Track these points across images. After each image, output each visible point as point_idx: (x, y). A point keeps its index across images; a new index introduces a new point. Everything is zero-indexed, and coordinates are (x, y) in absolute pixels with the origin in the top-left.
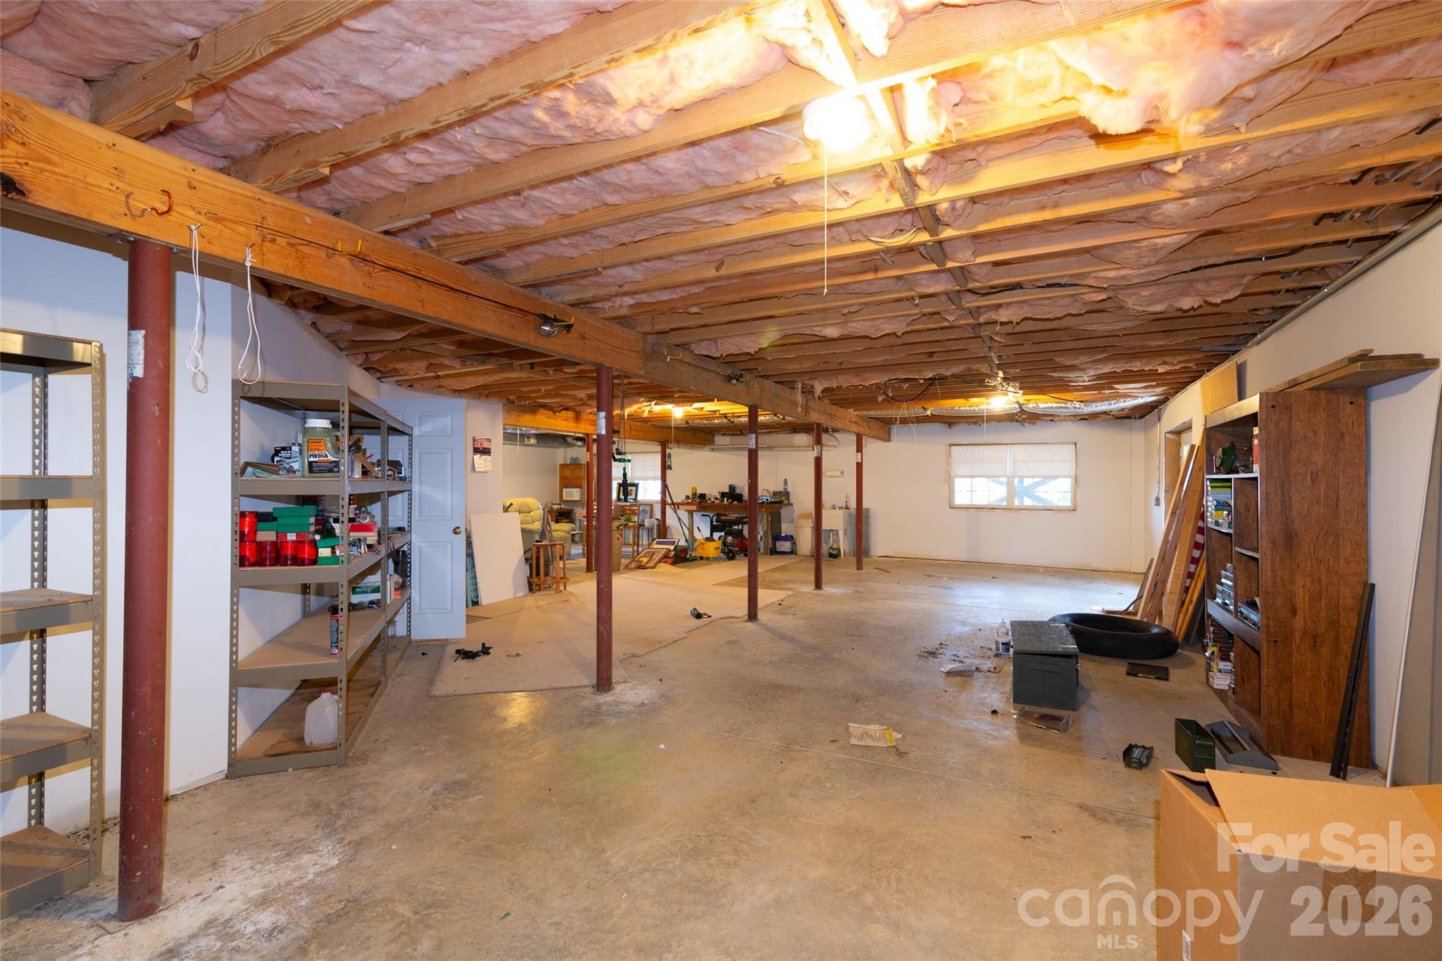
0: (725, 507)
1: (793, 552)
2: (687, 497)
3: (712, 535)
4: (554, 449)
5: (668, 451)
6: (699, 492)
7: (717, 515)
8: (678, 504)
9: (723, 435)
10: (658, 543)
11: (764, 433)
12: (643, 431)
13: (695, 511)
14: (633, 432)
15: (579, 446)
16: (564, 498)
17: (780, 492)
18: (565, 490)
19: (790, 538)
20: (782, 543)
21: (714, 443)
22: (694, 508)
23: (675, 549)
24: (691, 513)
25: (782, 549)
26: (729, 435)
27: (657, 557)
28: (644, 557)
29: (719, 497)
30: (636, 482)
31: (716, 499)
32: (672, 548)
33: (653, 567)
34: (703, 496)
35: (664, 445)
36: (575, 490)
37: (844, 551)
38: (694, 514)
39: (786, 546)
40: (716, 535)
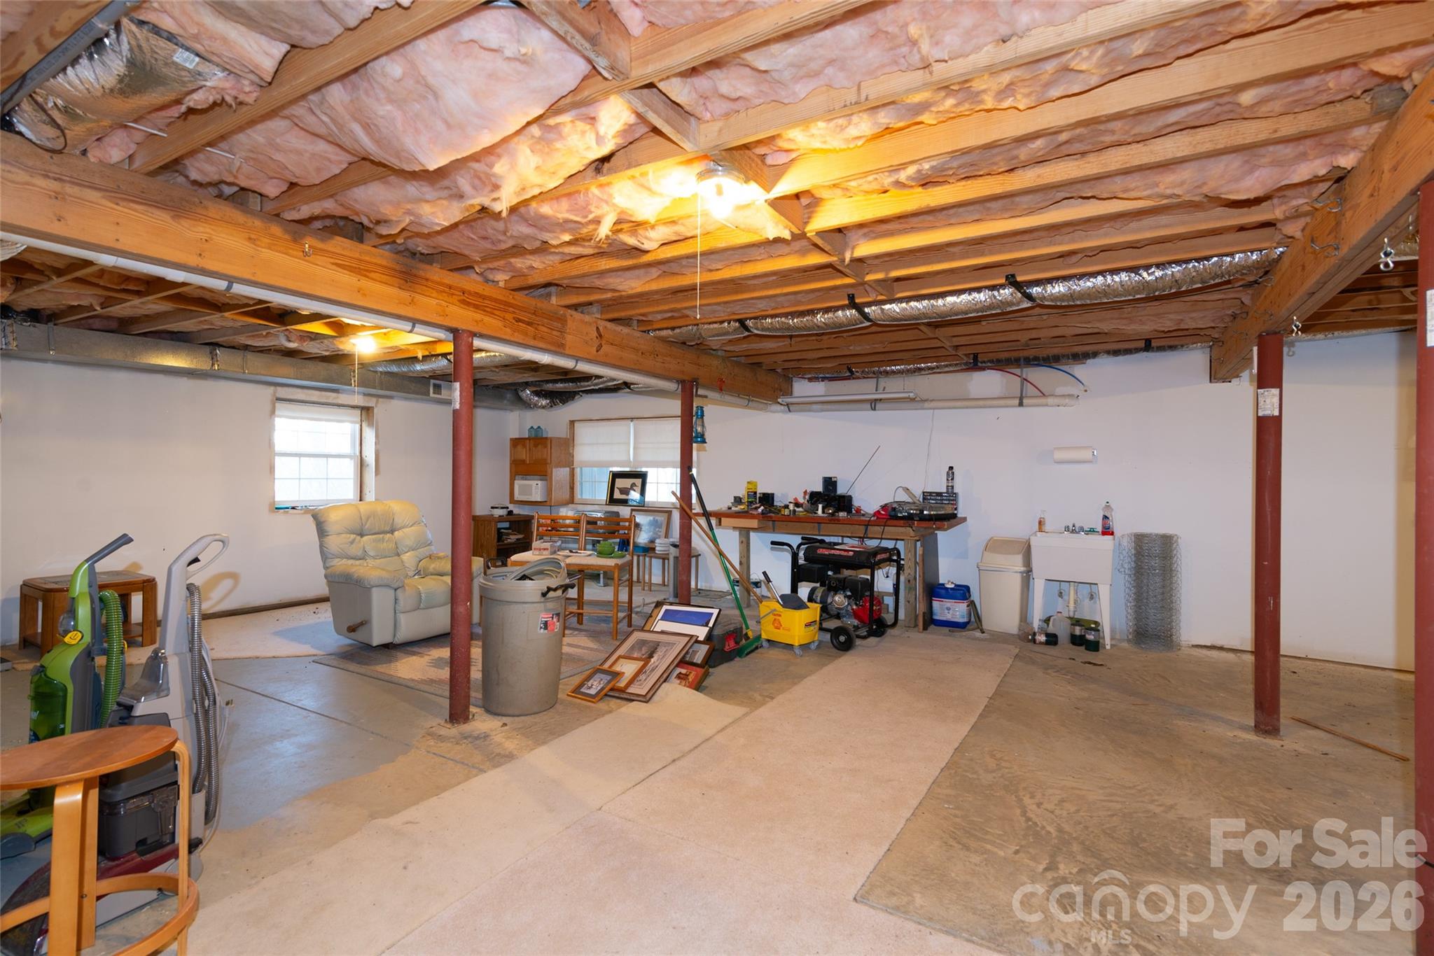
0: (819, 521)
1: (974, 621)
2: (738, 500)
3: (794, 589)
4: (502, 413)
5: (697, 403)
6: (761, 490)
7: (806, 540)
8: (719, 516)
9: (810, 380)
10: (669, 616)
11: (899, 372)
12: (636, 350)
13: (754, 529)
14: (605, 348)
15: (543, 407)
16: (517, 497)
17: (939, 494)
18: (518, 483)
19: (962, 592)
20: (948, 603)
21: (791, 394)
22: (754, 523)
23: (709, 638)
24: (745, 533)
25: (948, 616)
26: (823, 379)
27: (662, 661)
28: (627, 657)
29: (801, 500)
30: (644, 470)
31: (797, 505)
32: (701, 632)
33: (646, 699)
34: (767, 499)
35: (688, 390)
36: (533, 483)
37: (1113, 631)
38: (752, 534)
39: (955, 611)
40: (804, 590)
